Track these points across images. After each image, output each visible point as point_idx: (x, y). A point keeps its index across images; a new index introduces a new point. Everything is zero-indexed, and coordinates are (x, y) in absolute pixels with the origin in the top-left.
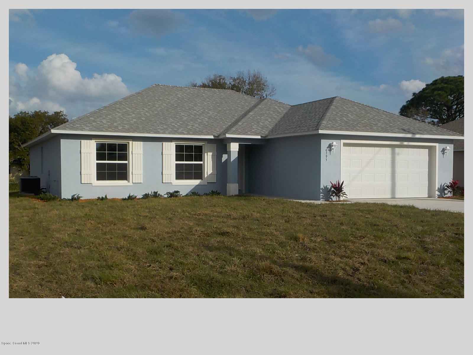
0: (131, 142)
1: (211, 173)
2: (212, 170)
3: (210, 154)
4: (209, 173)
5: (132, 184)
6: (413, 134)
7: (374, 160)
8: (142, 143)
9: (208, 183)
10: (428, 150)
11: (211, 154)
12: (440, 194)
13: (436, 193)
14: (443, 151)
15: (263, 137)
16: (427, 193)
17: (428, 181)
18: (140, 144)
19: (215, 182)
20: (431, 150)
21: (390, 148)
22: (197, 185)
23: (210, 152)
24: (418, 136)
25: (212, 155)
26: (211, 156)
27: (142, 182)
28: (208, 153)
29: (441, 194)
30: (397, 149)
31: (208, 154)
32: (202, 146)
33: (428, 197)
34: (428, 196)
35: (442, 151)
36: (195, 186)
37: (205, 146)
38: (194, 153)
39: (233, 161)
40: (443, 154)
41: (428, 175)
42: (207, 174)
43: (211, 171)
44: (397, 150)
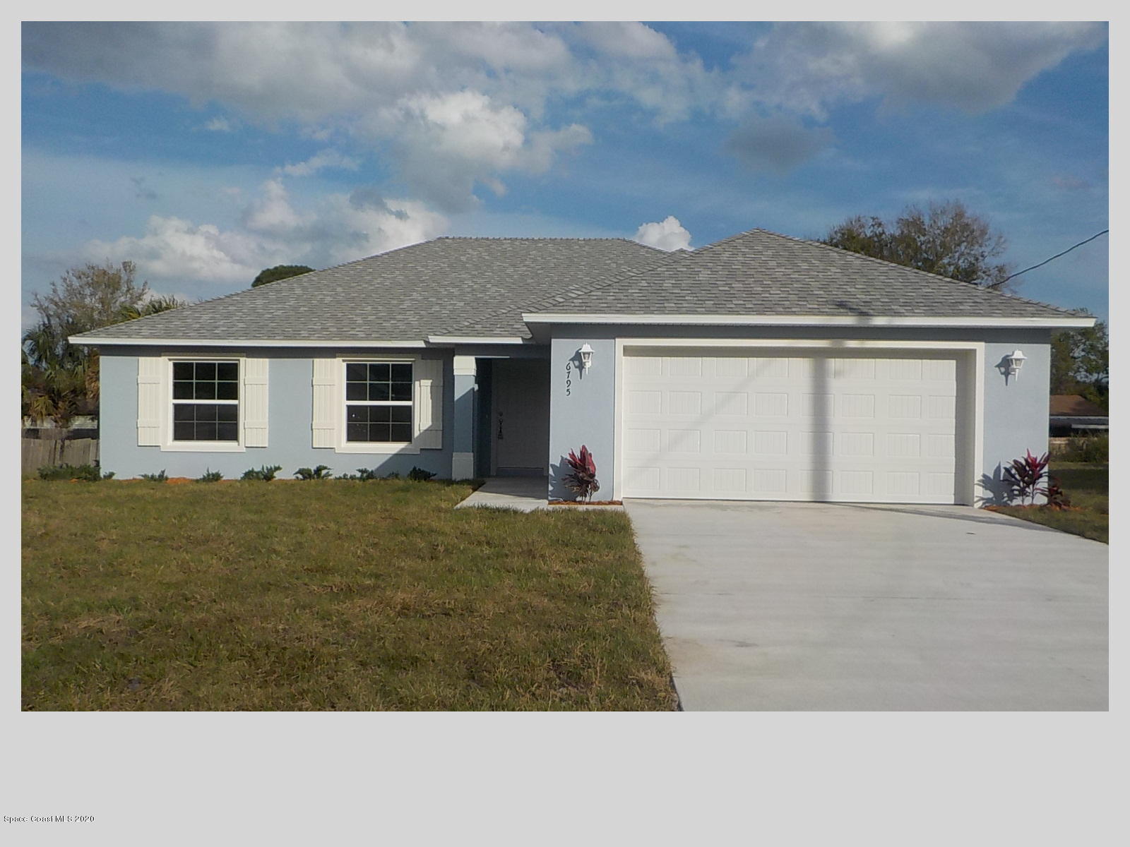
0: (242, 360)
1: (429, 427)
2: (432, 421)
3: (427, 383)
4: (424, 428)
5: (244, 450)
6: (862, 314)
7: (747, 393)
8: (267, 360)
9: (421, 449)
10: (954, 362)
11: (430, 384)
12: (995, 496)
13: (975, 495)
14: (1006, 365)
15: (526, 339)
16: (953, 492)
17: (956, 457)
18: (264, 363)
19: (440, 447)
20: (965, 361)
21: (811, 359)
22: (396, 455)
23: (427, 379)
24: (880, 321)
25: (431, 387)
26: (429, 388)
27: (267, 445)
28: (422, 381)
29: (998, 496)
30: (833, 360)
31: (422, 384)
32: (411, 365)
33: (955, 505)
34: (955, 501)
35: (999, 366)
36: (391, 456)
37: (418, 366)
38: (390, 382)
39: (460, 398)
40: (1007, 374)
41: (955, 438)
42: (420, 430)
43: (430, 423)
44: (834, 364)
